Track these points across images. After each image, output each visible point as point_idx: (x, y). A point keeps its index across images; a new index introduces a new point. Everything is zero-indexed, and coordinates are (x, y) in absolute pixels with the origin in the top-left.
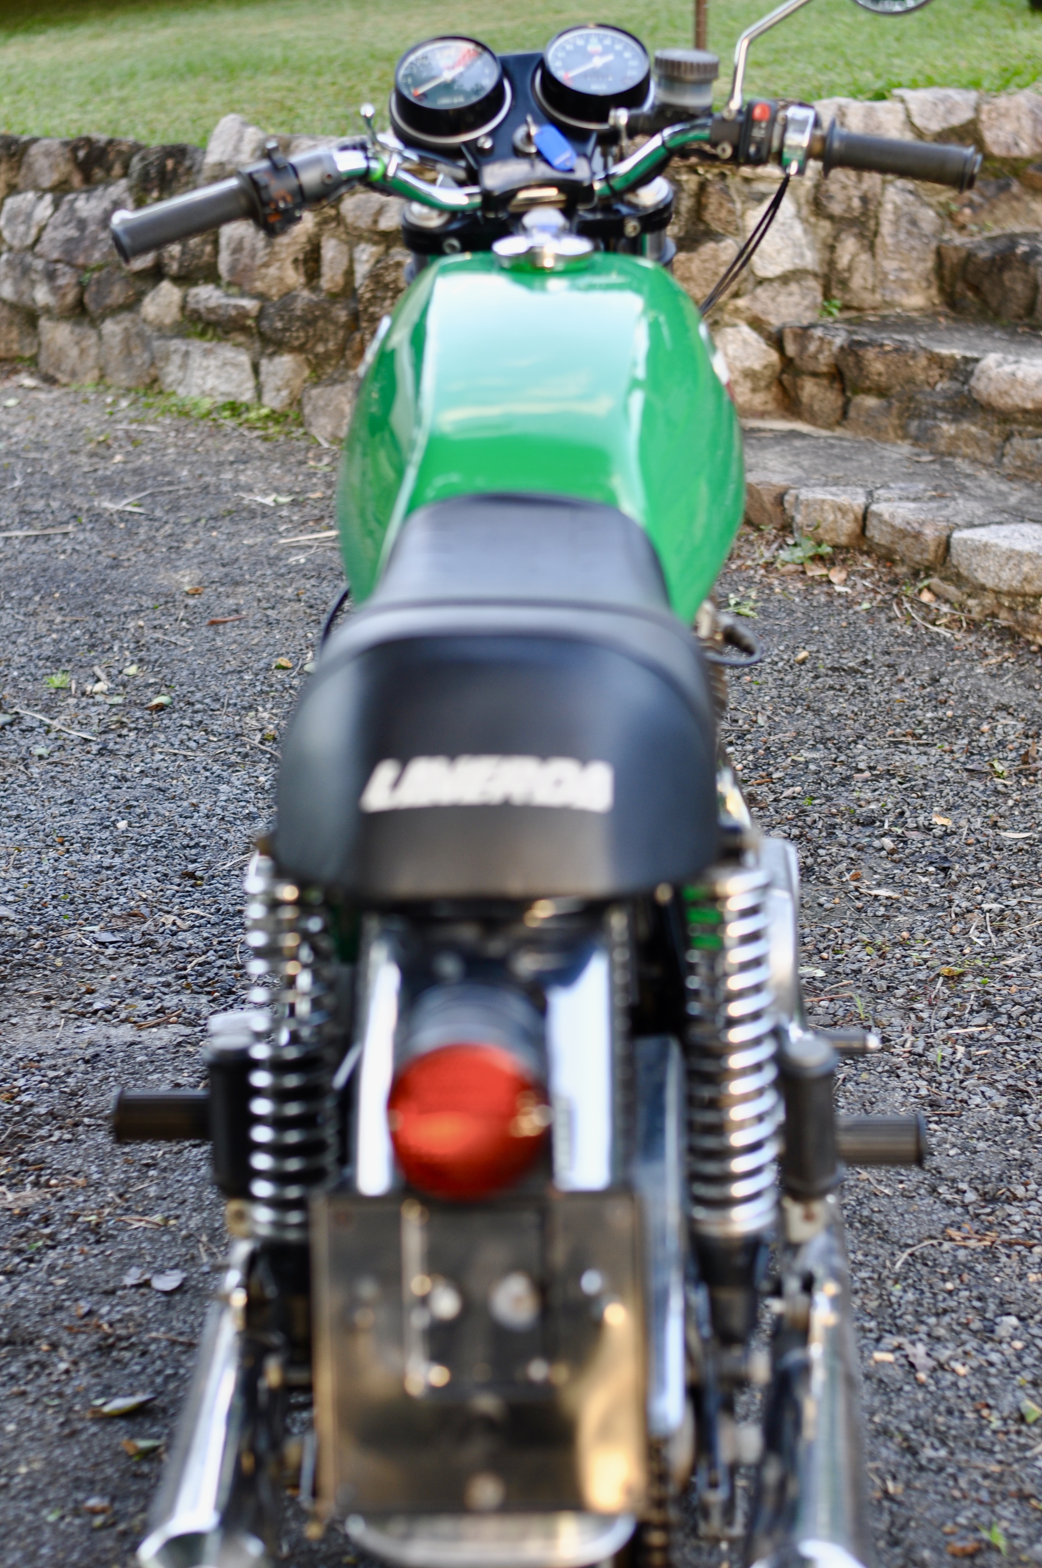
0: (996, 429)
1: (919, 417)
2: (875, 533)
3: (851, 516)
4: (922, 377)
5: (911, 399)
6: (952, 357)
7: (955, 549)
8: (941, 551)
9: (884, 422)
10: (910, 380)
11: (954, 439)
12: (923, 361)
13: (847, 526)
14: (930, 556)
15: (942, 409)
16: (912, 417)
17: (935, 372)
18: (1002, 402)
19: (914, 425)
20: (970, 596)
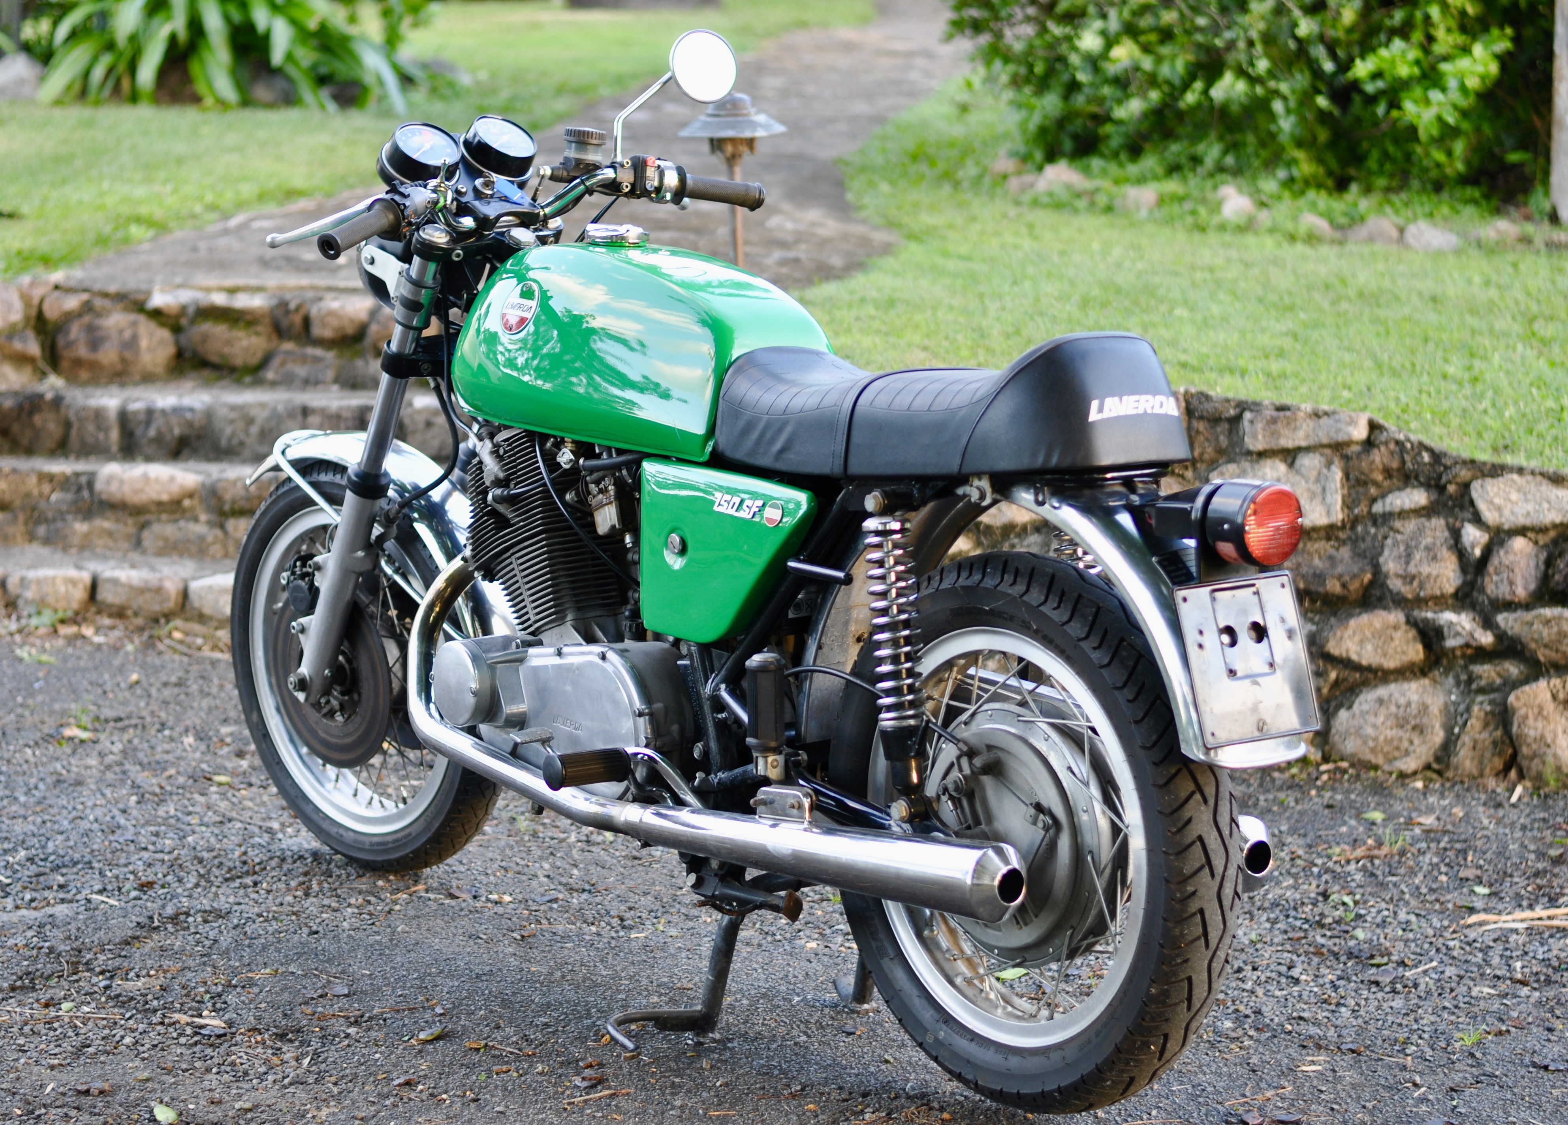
0: (130, 521)
1: (46, 521)
2: (106, 595)
3: (81, 586)
4: (35, 492)
5: (34, 509)
6: (64, 474)
7: (193, 596)
8: (180, 600)
9: (11, 530)
10: (28, 495)
11: (87, 536)
12: (34, 479)
13: (79, 594)
14: (171, 604)
15: (68, 512)
16: (38, 522)
17: (46, 488)
18: (137, 499)
19: (41, 530)
20: (216, 628)
